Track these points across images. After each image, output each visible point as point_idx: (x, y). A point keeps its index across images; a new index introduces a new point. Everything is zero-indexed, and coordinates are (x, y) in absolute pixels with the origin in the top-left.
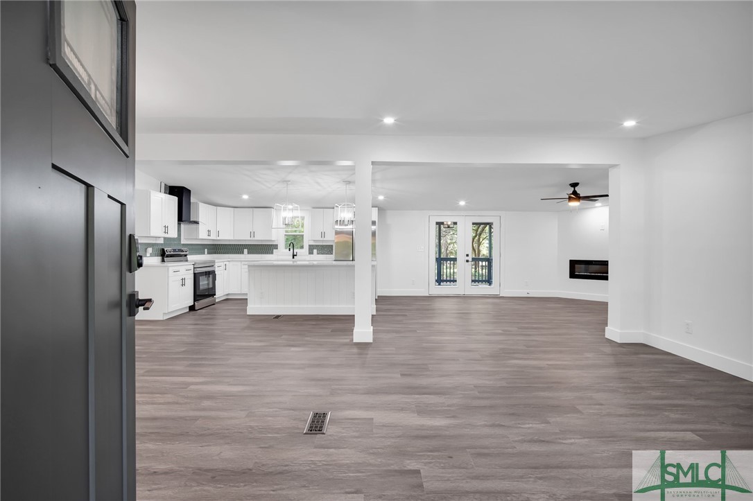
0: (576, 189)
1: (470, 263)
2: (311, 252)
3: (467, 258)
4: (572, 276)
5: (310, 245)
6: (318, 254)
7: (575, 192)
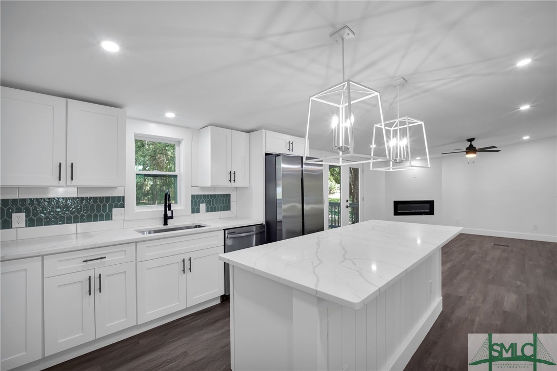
0: (473, 143)
1: (348, 209)
2: (195, 210)
3: (347, 204)
4: (396, 213)
5: (193, 196)
6: (207, 211)
7: (471, 146)
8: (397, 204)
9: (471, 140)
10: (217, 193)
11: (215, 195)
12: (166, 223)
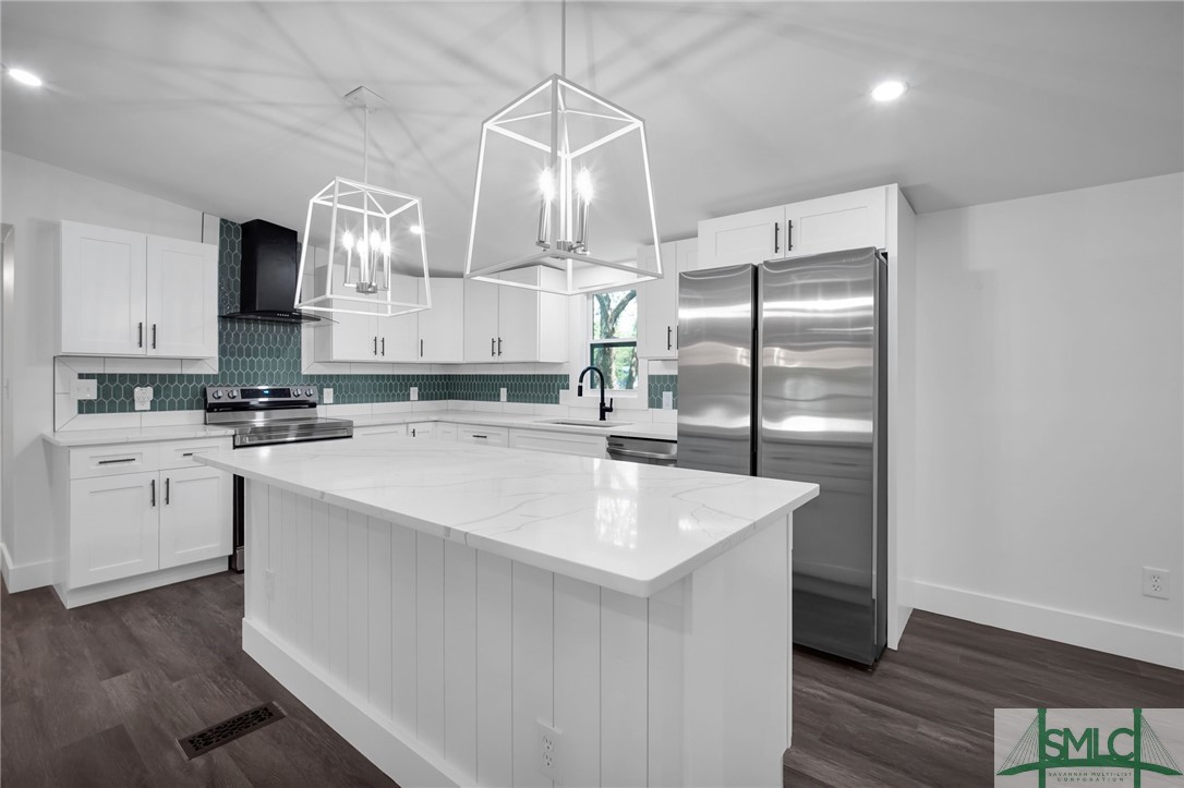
2: (655, 402)
5: (651, 378)
12: (603, 417)
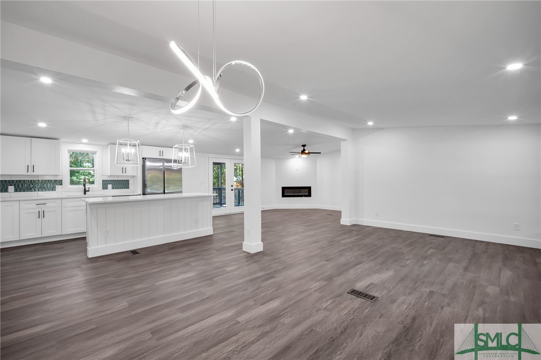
1: (234, 191)
2: (104, 188)
3: (232, 188)
4: (283, 196)
5: (103, 181)
6: (113, 188)
7: (304, 150)
8: (284, 189)
9: (304, 146)
10: (119, 179)
11: (118, 180)
12: (85, 193)
